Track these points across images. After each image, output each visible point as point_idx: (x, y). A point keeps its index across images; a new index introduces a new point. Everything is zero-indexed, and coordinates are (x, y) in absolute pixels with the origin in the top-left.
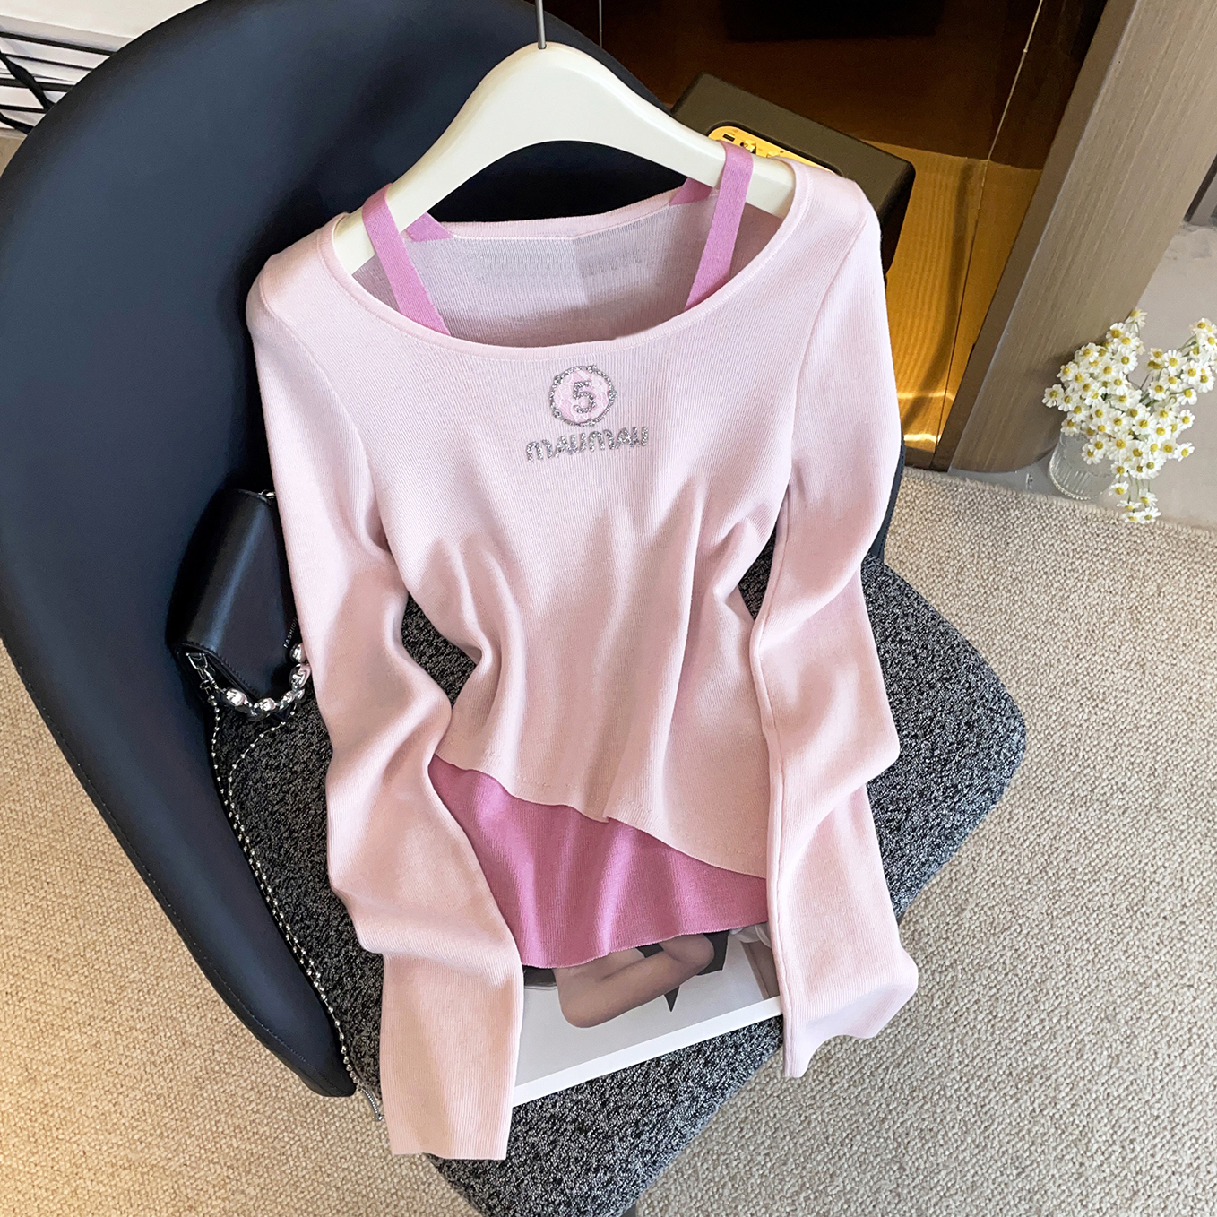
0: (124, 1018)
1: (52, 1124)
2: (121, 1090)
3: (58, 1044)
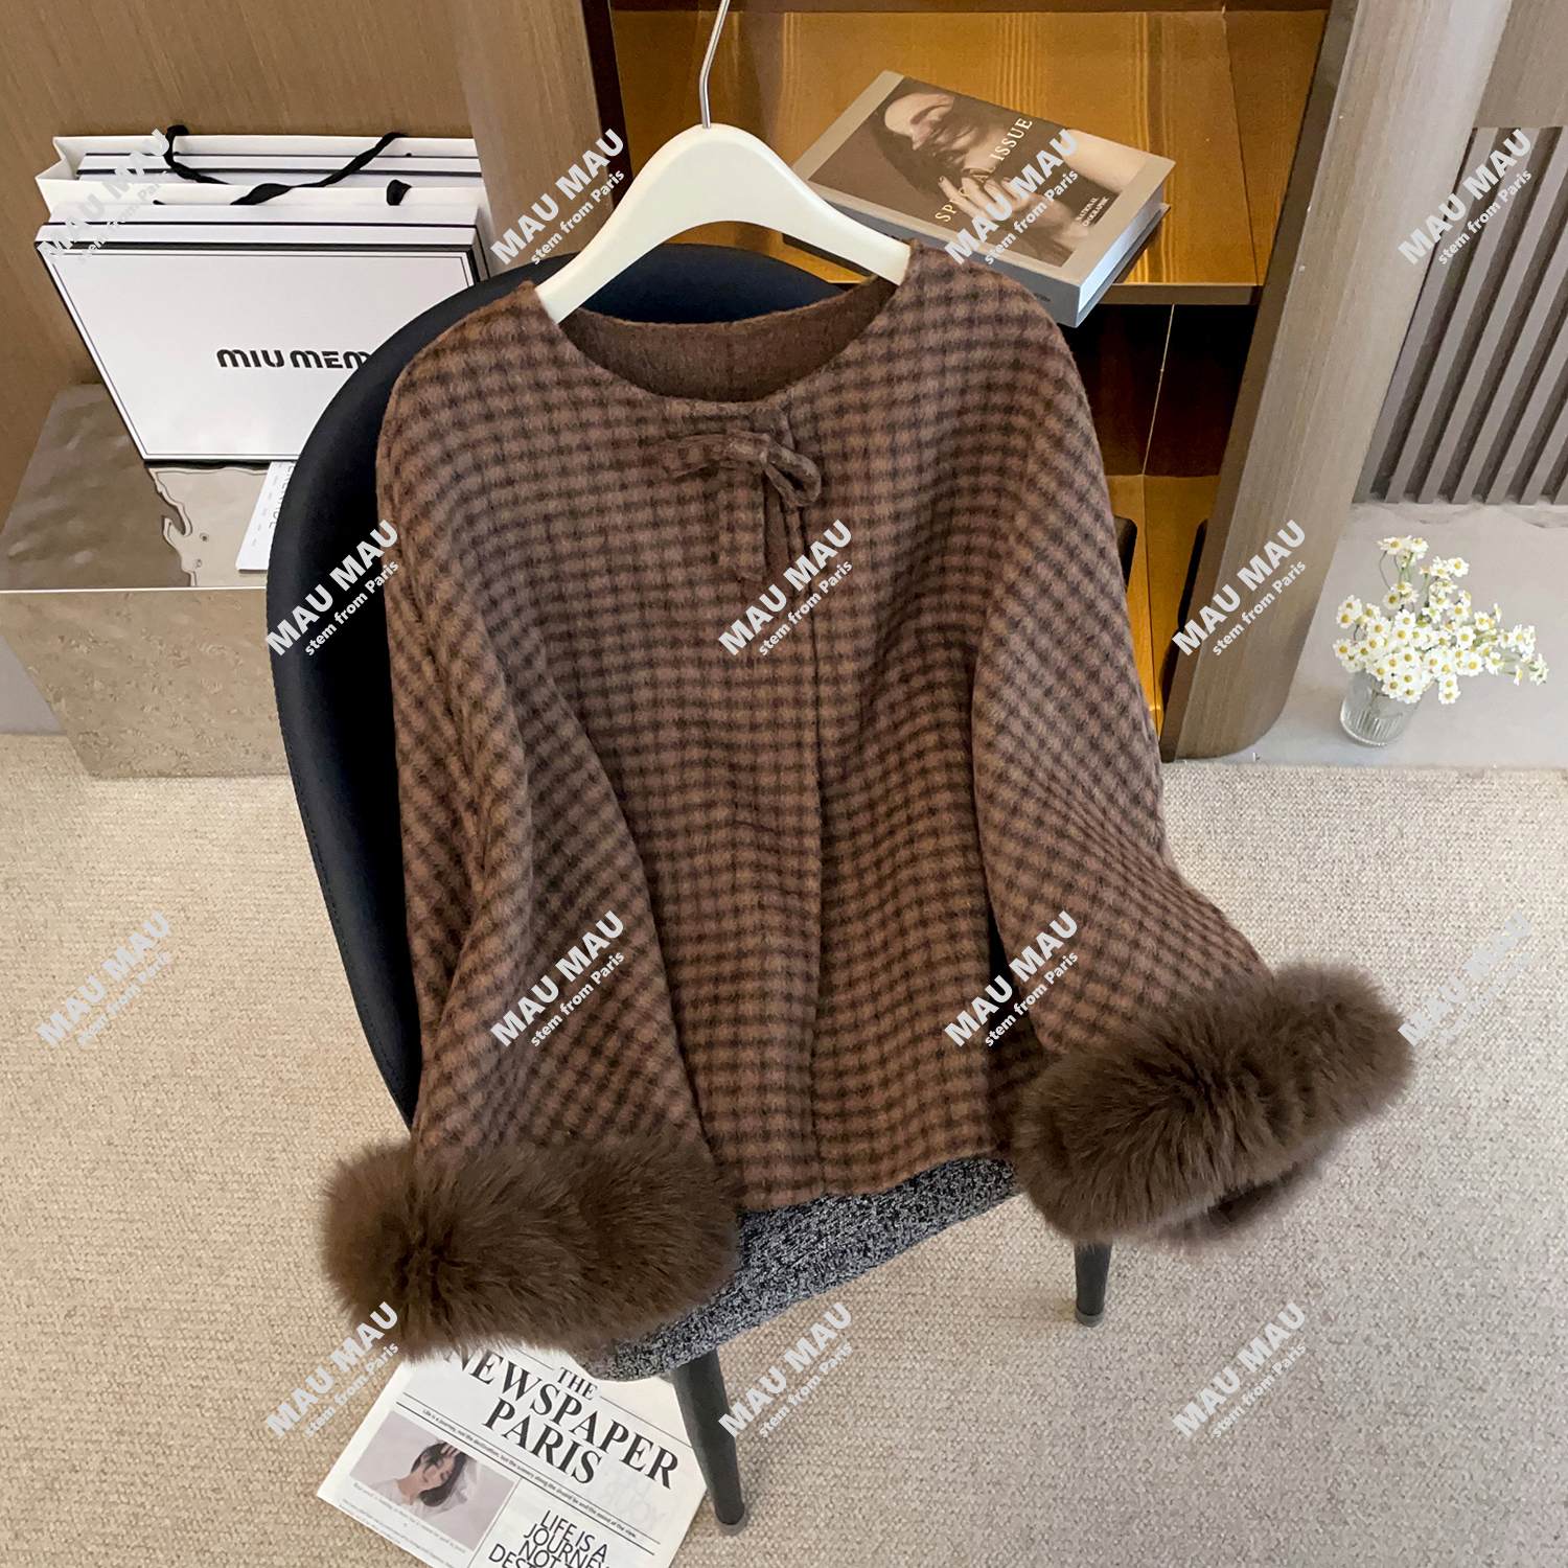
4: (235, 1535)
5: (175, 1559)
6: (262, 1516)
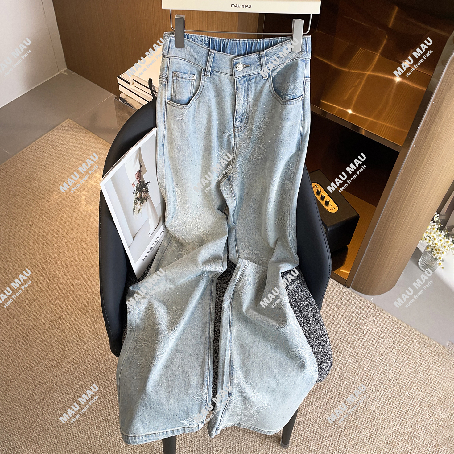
0: (81, 345)
1: (52, 365)
2: (73, 364)
3: (63, 345)
4: (41, 335)
5: (28, 332)
6: (49, 335)
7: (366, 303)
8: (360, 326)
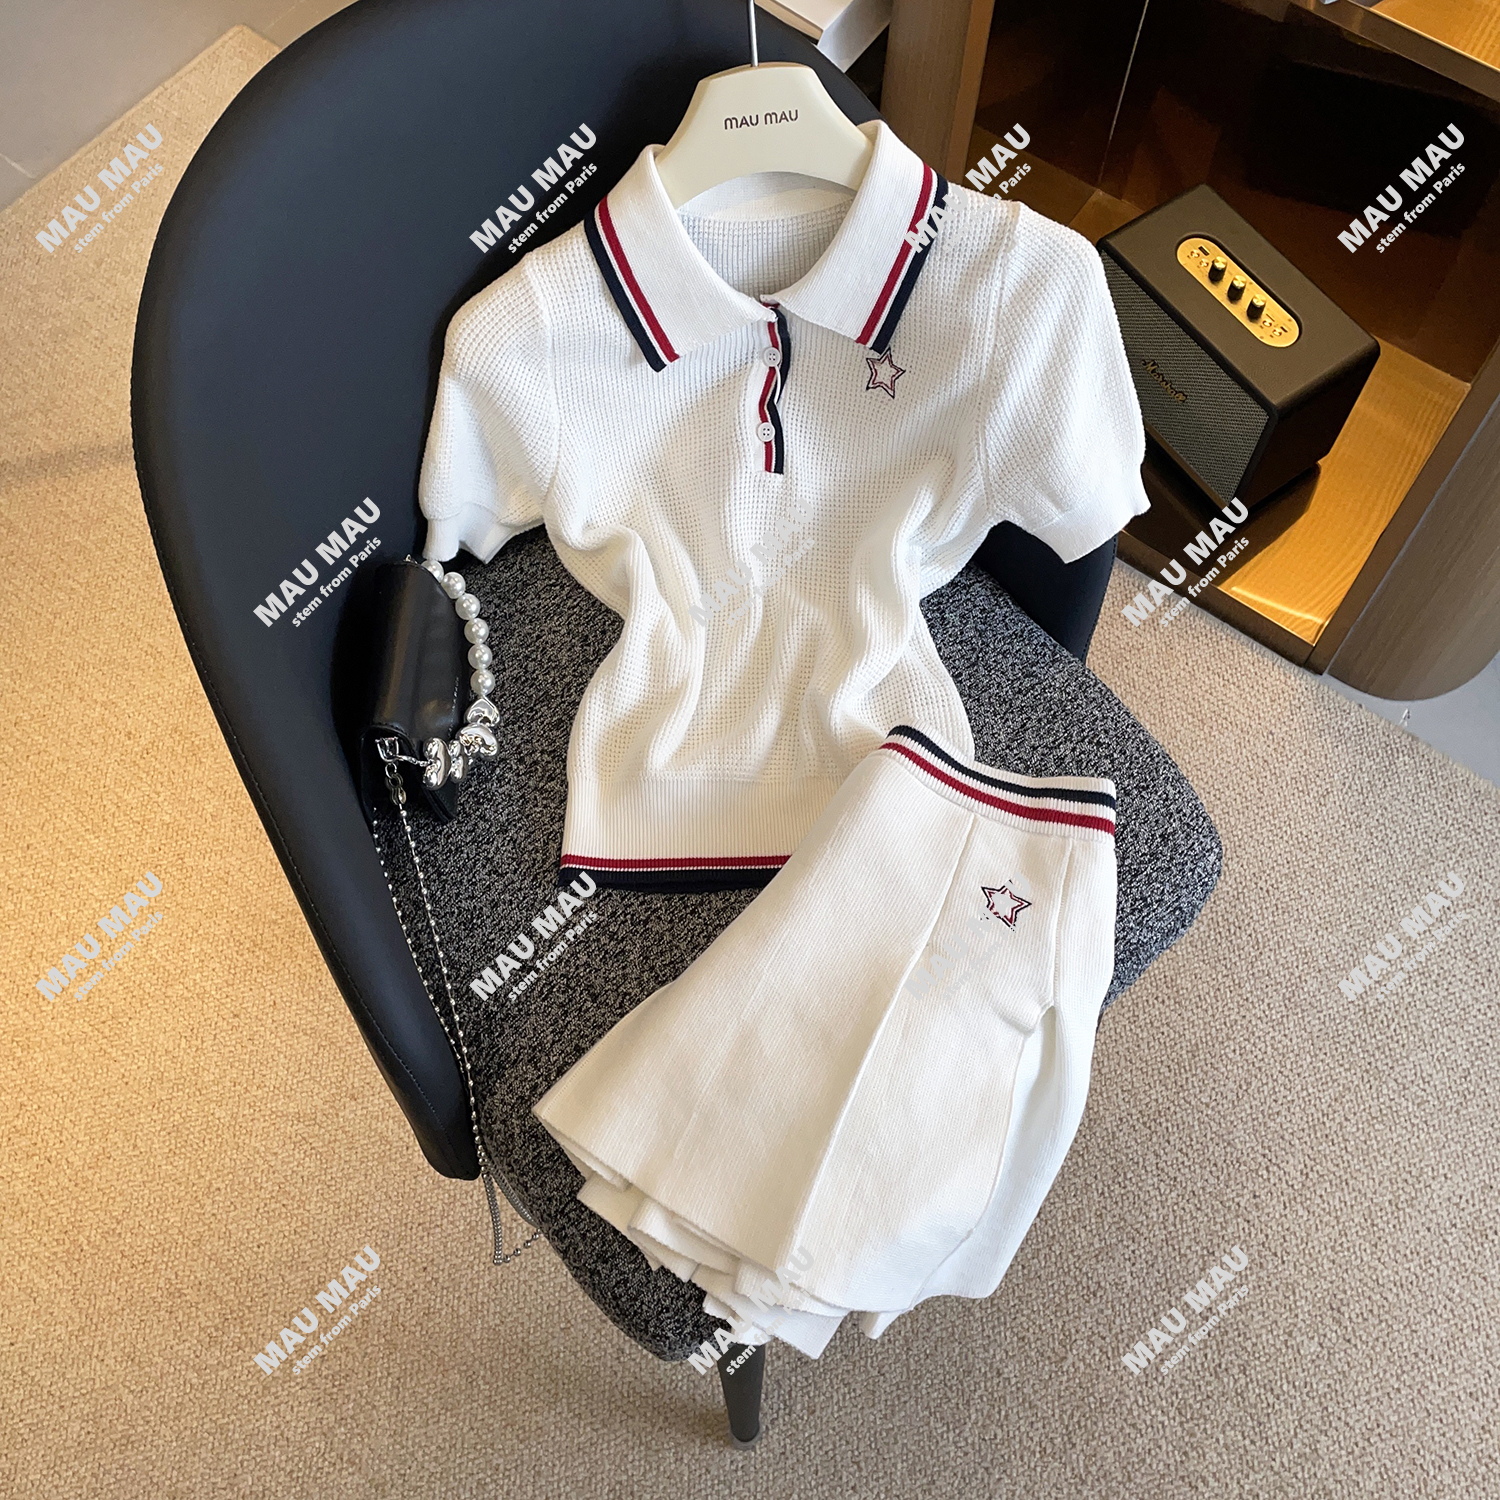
7: (1380, 732)
8: (1358, 817)
